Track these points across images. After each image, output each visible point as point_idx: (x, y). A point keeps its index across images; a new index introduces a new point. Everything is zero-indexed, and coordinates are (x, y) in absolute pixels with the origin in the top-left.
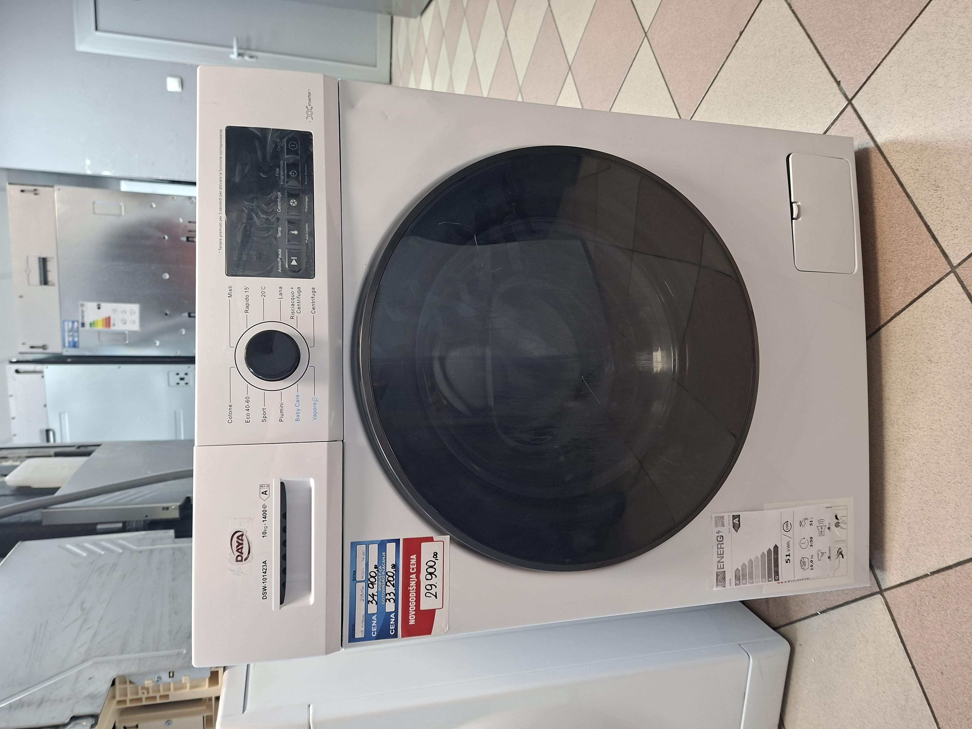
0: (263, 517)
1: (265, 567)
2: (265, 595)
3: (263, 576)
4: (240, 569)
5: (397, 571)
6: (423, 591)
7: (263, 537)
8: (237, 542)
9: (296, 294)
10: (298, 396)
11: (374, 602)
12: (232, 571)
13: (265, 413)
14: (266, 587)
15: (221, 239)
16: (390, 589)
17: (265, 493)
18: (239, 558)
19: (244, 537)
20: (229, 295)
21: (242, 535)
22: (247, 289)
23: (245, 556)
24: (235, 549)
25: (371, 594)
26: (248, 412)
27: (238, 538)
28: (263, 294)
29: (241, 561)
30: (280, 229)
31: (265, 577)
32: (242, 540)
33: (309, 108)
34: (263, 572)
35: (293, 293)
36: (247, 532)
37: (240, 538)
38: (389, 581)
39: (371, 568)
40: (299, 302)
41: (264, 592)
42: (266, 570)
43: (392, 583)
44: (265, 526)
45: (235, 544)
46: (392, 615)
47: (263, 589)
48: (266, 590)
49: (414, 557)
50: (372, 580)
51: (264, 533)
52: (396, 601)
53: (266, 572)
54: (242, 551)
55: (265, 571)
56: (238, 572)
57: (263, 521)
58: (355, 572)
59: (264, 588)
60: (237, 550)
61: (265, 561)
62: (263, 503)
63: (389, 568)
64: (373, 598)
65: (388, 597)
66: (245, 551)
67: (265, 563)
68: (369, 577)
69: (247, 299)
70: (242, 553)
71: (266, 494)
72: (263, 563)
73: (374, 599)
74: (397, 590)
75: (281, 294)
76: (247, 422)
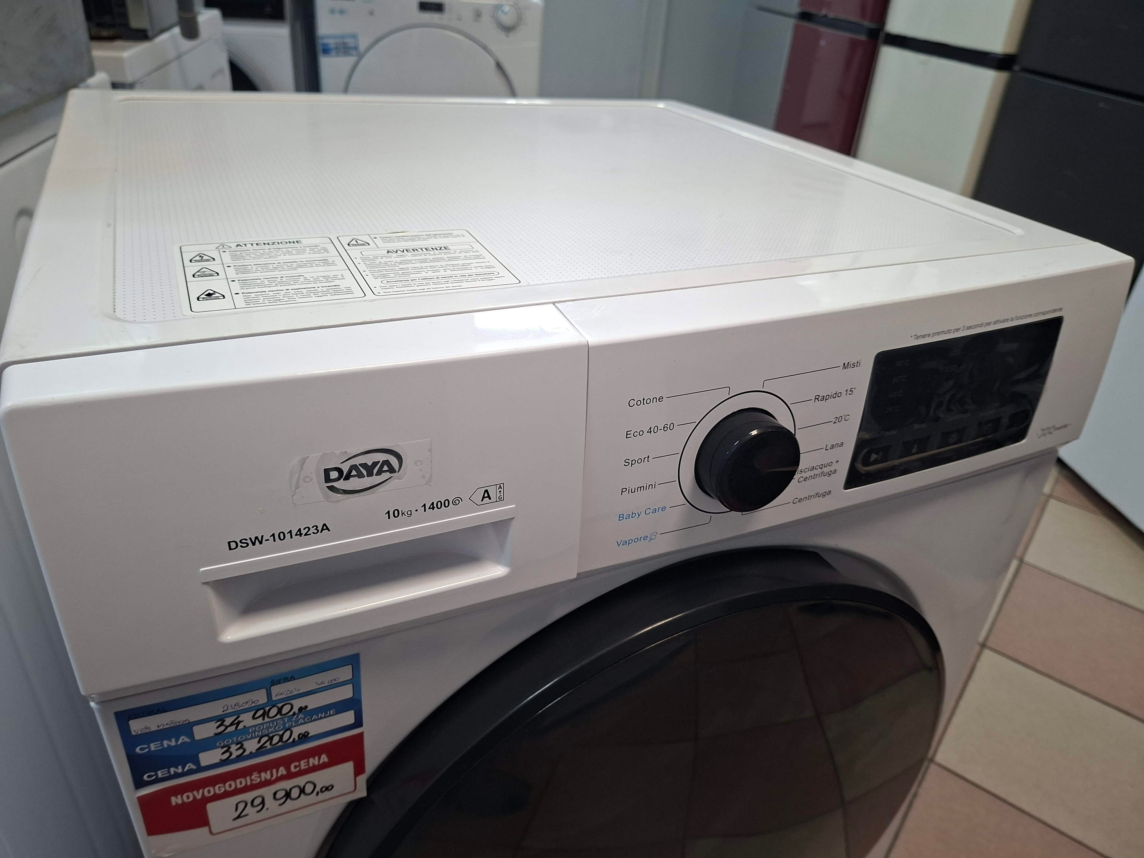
0: (433, 504)
1: (313, 530)
2: (239, 544)
3: (290, 532)
4: (307, 480)
5: (294, 743)
6: (248, 796)
7: (388, 512)
8: (375, 464)
9: (826, 470)
10: (663, 509)
11: (222, 728)
12: (303, 462)
13: (641, 461)
14: (261, 543)
15: (929, 335)
16: (251, 746)
17: (487, 495)
18: (334, 475)
19: (385, 476)
20: (846, 365)
21: (392, 470)
22: (851, 392)
23: (340, 484)
24: (357, 461)
25: (239, 719)
26: (646, 432)
27: (387, 462)
28: (838, 419)
29: (328, 479)
30: (924, 426)
31: (288, 536)
32: (379, 473)
33: (1052, 430)
34: (300, 530)
35: (830, 464)
36: (400, 479)
37: (386, 468)
38: (271, 739)
39: (298, 704)
40: (814, 477)
41: (249, 542)
42: (306, 535)
43: (268, 743)
44: (413, 512)
45: (369, 460)
46: (190, 766)
47: (256, 538)
48: (254, 544)
49: (324, 758)
50: (274, 711)
51: (397, 513)
52: (224, 763)
53: (301, 535)
54: (354, 476)
55: (304, 532)
56: (299, 479)
57: (424, 505)
58: (292, 678)
59: (258, 540)
60: (354, 467)
61: (327, 529)
62: (465, 497)
63: (297, 731)
64: (232, 724)
65: (234, 748)
66: (354, 483)
67: (323, 529)
68: (280, 705)
69: (837, 395)
70: (347, 478)
71: (484, 497)
72: (325, 525)
73: (227, 727)
74: (252, 756)
75: (833, 447)
76: (627, 434)
